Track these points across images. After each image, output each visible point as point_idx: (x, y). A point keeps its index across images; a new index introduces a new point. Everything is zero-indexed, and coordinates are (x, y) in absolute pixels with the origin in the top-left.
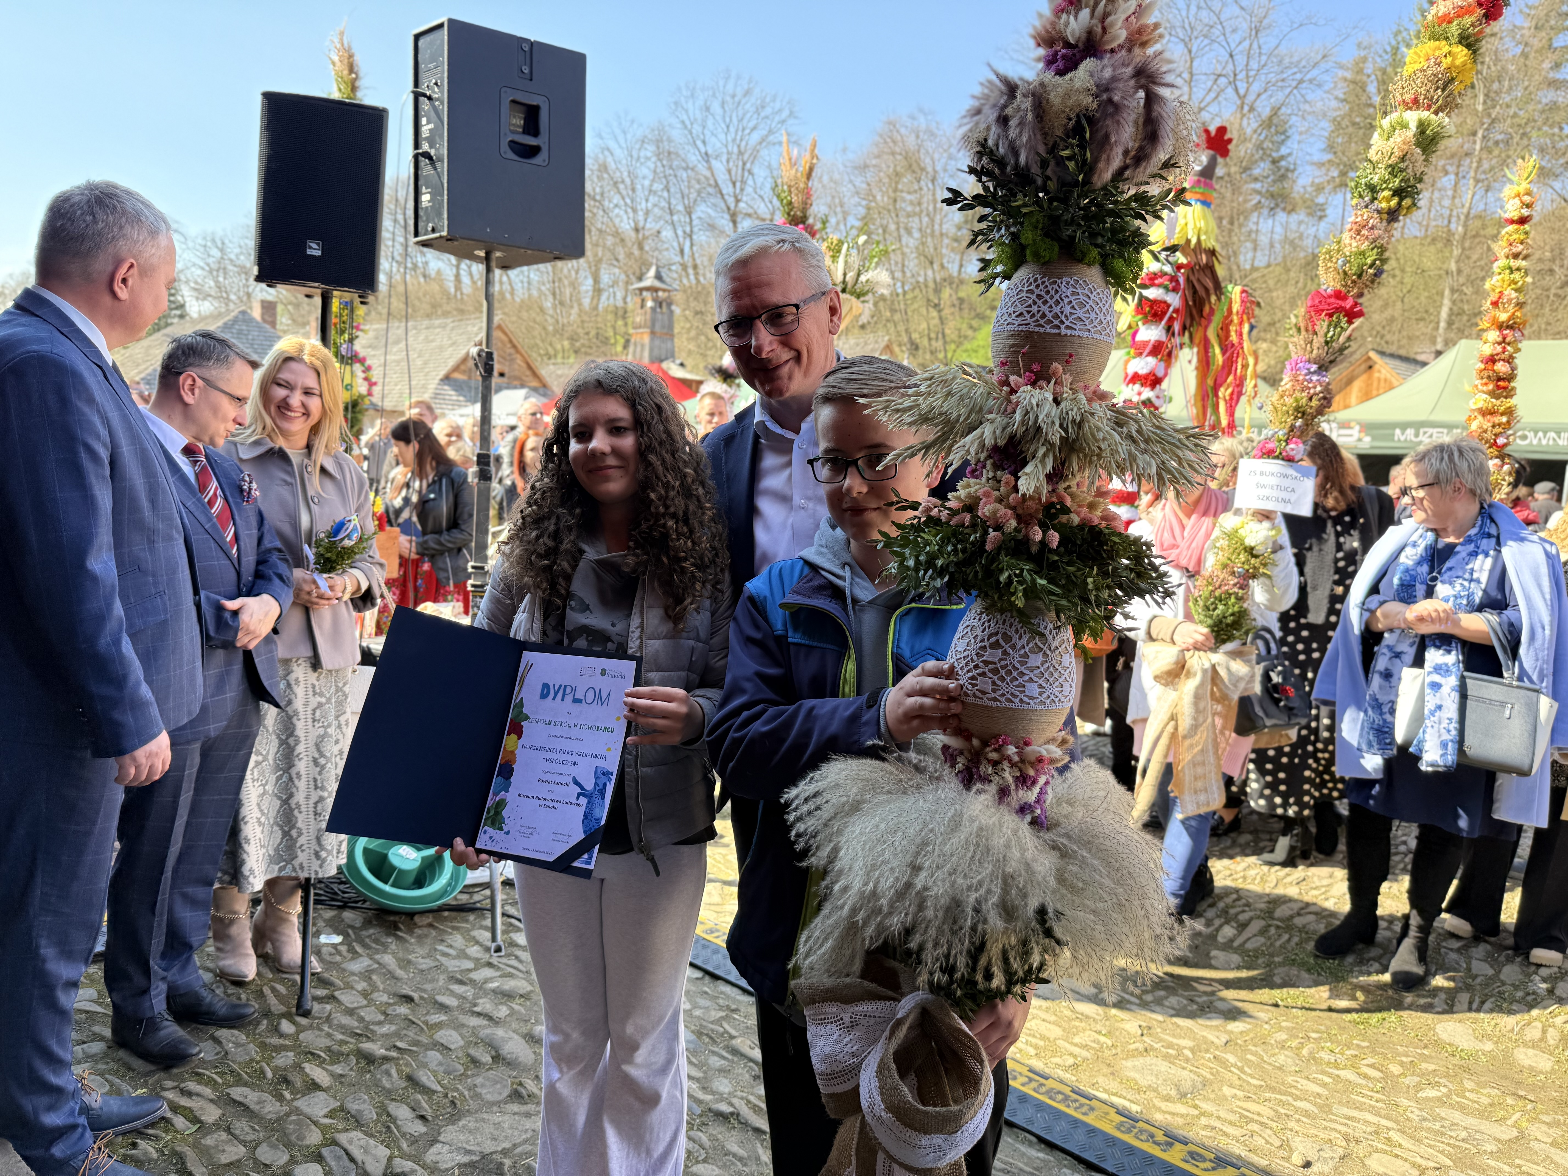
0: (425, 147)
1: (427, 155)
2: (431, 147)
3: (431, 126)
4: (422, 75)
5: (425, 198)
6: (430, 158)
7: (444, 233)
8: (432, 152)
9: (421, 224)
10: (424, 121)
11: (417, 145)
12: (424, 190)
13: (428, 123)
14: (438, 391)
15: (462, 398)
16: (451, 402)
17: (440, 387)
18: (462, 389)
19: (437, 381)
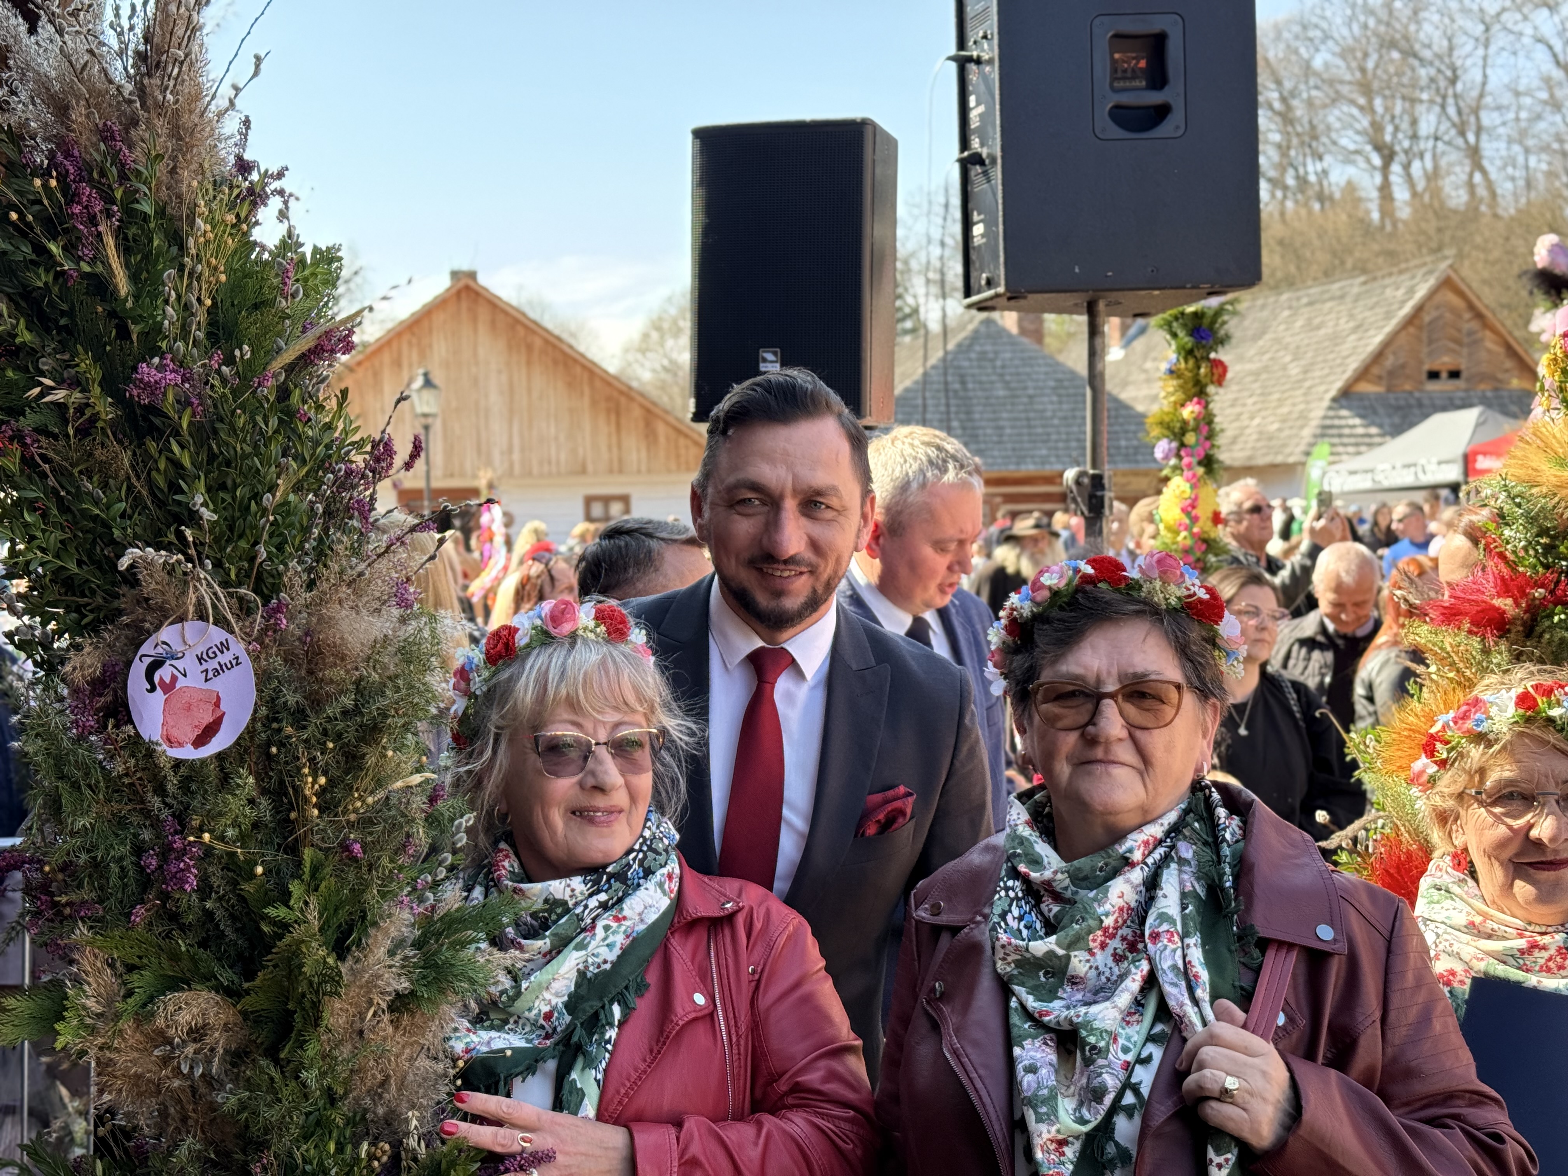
0: (975, 143)
1: (977, 159)
2: (982, 145)
3: (981, 109)
4: (969, 25)
5: (978, 230)
6: (982, 162)
7: (1001, 289)
8: (984, 152)
9: (974, 274)
10: (972, 100)
11: (964, 143)
12: (976, 217)
13: (978, 104)
14: (1328, 422)
15: (1374, 430)
16: (1352, 440)
17: (1331, 413)
18: (1375, 412)
19: (1326, 403)
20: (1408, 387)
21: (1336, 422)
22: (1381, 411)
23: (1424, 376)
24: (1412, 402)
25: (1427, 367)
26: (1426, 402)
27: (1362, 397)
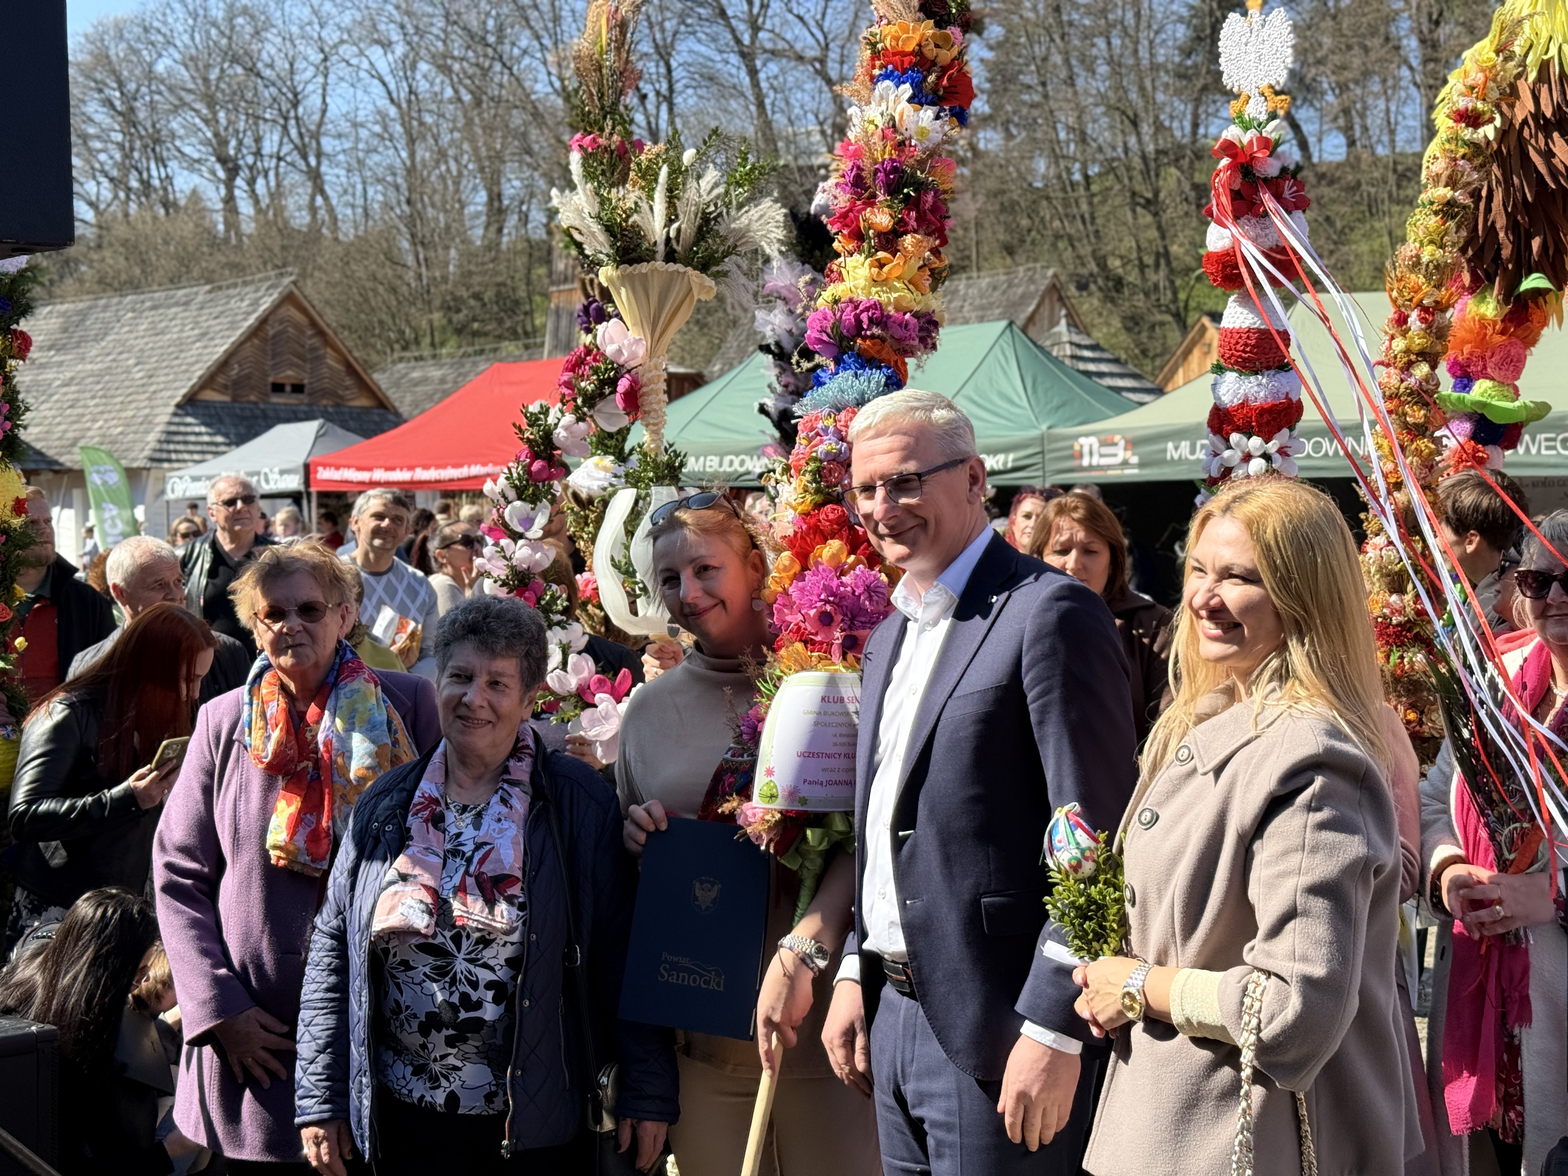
14: (173, 428)
15: (219, 439)
16: (199, 448)
17: (177, 420)
18: (221, 421)
19: (171, 409)
20: (253, 398)
21: (182, 429)
22: (227, 420)
23: (269, 388)
24: (257, 412)
25: (271, 379)
26: (271, 413)
27: (207, 405)
